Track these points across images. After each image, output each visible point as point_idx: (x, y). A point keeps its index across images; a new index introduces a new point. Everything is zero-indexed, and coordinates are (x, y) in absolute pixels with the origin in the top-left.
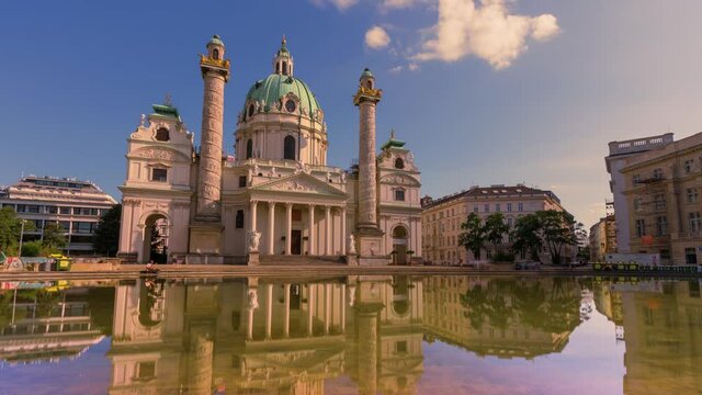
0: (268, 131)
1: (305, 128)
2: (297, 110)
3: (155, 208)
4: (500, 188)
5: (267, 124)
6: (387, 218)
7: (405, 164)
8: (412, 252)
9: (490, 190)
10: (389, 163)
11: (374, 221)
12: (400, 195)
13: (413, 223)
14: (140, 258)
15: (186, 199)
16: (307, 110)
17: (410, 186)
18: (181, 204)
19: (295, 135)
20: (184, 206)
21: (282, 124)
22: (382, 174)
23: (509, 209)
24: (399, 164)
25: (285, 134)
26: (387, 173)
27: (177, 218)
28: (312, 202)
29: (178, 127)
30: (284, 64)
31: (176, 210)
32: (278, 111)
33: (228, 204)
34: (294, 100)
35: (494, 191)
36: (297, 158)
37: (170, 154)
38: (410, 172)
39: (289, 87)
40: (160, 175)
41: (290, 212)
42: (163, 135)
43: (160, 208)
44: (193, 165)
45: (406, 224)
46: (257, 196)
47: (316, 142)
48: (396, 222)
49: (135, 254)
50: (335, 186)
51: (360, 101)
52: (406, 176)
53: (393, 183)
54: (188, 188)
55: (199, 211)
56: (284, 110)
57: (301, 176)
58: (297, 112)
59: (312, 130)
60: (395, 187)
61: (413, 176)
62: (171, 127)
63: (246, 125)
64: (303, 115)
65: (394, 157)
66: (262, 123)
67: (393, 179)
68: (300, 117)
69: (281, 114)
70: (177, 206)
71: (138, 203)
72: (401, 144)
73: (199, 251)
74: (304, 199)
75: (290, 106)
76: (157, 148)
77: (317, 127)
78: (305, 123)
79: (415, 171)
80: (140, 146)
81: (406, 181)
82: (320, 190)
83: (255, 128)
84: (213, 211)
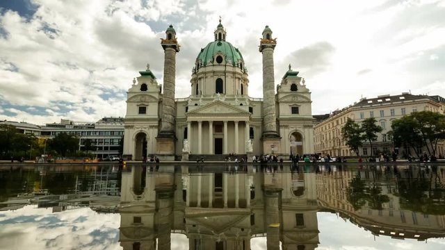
0: (206, 77)
1: (229, 72)
2: (224, 61)
3: (140, 129)
4: (384, 98)
5: (205, 73)
6: (286, 127)
7: (298, 88)
9: (375, 101)
10: (287, 88)
11: (275, 130)
12: (295, 110)
13: (306, 130)
14: (133, 158)
15: (156, 123)
16: (230, 61)
17: (303, 102)
18: (154, 126)
19: (223, 78)
20: (155, 127)
21: (214, 72)
22: (281, 96)
23: (392, 113)
24: (294, 88)
25: (216, 78)
26: (284, 95)
27: (152, 134)
28: (225, 119)
29: (152, 82)
30: (220, 34)
31: (151, 130)
32: (211, 64)
33: (179, 124)
34: (222, 56)
35: (379, 101)
36: (224, 92)
37: (147, 98)
38: (303, 93)
39: (219, 48)
40: (142, 110)
41: (211, 126)
42: (144, 87)
43: (143, 129)
44: (160, 102)
45: (301, 130)
46: (191, 117)
47: (237, 80)
48: (292, 129)
49: (131, 156)
50: (242, 108)
51: (262, 48)
52: (299, 96)
53: (289, 102)
54: (157, 117)
55: (162, 129)
56: (215, 63)
57: (219, 103)
58: (223, 63)
59: (234, 73)
60: (291, 104)
61: (305, 95)
62: (148, 83)
63: (195, 76)
64: (228, 64)
65: (290, 83)
66: (202, 73)
67: (289, 99)
68: (225, 66)
69: (213, 65)
70: (151, 127)
71: (132, 127)
72: (296, 74)
73: (161, 153)
74: (221, 117)
75: (219, 60)
76: (141, 95)
77: (238, 70)
78: (229, 69)
79: (307, 92)
80: (133, 95)
81: (300, 99)
82: (231, 111)
83: (199, 76)
84: (169, 129)
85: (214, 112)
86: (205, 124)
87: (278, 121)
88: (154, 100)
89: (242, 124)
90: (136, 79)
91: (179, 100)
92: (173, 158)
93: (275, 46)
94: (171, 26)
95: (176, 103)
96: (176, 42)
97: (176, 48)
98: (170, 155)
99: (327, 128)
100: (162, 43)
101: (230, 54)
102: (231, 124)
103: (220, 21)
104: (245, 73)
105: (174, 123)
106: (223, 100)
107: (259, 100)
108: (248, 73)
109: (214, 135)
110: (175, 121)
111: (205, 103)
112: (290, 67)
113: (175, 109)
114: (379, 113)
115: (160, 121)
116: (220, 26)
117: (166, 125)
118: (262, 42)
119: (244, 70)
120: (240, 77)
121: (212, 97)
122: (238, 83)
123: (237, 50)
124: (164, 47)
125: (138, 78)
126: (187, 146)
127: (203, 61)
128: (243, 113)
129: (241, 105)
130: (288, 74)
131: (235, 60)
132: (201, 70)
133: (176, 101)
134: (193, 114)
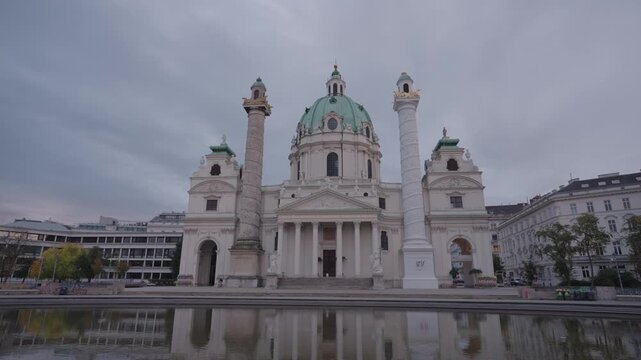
0: (312, 152)
1: (348, 143)
2: (339, 125)
3: (207, 235)
4: (608, 179)
5: (311, 145)
6: (443, 229)
7: (460, 164)
8: (479, 272)
9: (593, 183)
10: (441, 166)
12: (457, 201)
13: (478, 235)
14: (194, 282)
15: (231, 225)
16: (349, 126)
17: (469, 189)
18: (228, 230)
19: (338, 152)
20: (230, 231)
21: (324, 143)
22: (431, 179)
23: (608, 207)
24: (452, 165)
25: (328, 152)
26: (437, 177)
27: (224, 243)
28: (338, 219)
29: (228, 162)
30: (335, 86)
31: (223, 236)
32: (320, 131)
33: (266, 226)
34: (336, 118)
35: (600, 184)
36: (340, 174)
37: (220, 186)
38: (468, 173)
39: (333, 107)
40: (212, 205)
41: (315, 231)
42: (216, 170)
43: (211, 235)
44: (238, 193)
45: (468, 235)
46: (284, 217)
47: (361, 154)
48: (454, 234)
49: (191, 277)
50: (366, 200)
51: (398, 105)
52: (462, 178)
53: (447, 189)
54: (233, 215)
55: (240, 236)
56: (326, 129)
57: (328, 193)
58: (339, 129)
59: (356, 144)
60: (448, 192)
61: (472, 177)
62: (222, 163)
63: (295, 150)
64: (346, 130)
65: (445, 158)
66: (306, 145)
67: (446, 183)
68: (342, 133)
69: (323, 133)
70: (224, 231)
71: (195, 231)
72: (455, 143)
73: (237, 274)
74: (332, 216)
75: (332, 124)
76: (210, 182)
77: (362, 139)
78: (348, 138)
79: (476, 171)
80: (198, 182)
81: (463, 184)
82: (348, 207)
83: (301, 151)
84: (252, 235)
85: (321, 208)
86: (306, 227)
87: (428, 220)
88: (230, 190)
89: (366, 226)
90: (205, 158)
91: (269, 189)
92: (255, 282)
93: (417, 102)
94: (259, 80)
95: (263, 193)
96: (264, 102)
97: (265, 110)
98: (251, 278)
99: (520, 229)
100: (245, 103)
101: (349, 115)
102: (348, 227)
103: (336, 67)
104: (374, 142)
105: (259, 225)
106: (335, 189)
107: (394, 186)
108: (379, 142)
109: (321, 244)
110: (261, 222)
111: (305, 194)
112: (445, 132)
113: (261, 202)
114: (603, 205)
115: (237, 221)
116: (335, 73)
117: (246, 230)
118: (396, 97)
119: (373, 138)
120: (365, 149)
121: (319, 183)
122: (363, 160)
123: (361, 108)
124: (248, 110)
125: (208, 157)
126: (275, 264)
127: (308, 126)
128: (367, 209)
129: (366, 195)
130: (441, 144)
131: (358, 124)
132: (304, 141)
133: (263, 189)
134: (287, 211)
